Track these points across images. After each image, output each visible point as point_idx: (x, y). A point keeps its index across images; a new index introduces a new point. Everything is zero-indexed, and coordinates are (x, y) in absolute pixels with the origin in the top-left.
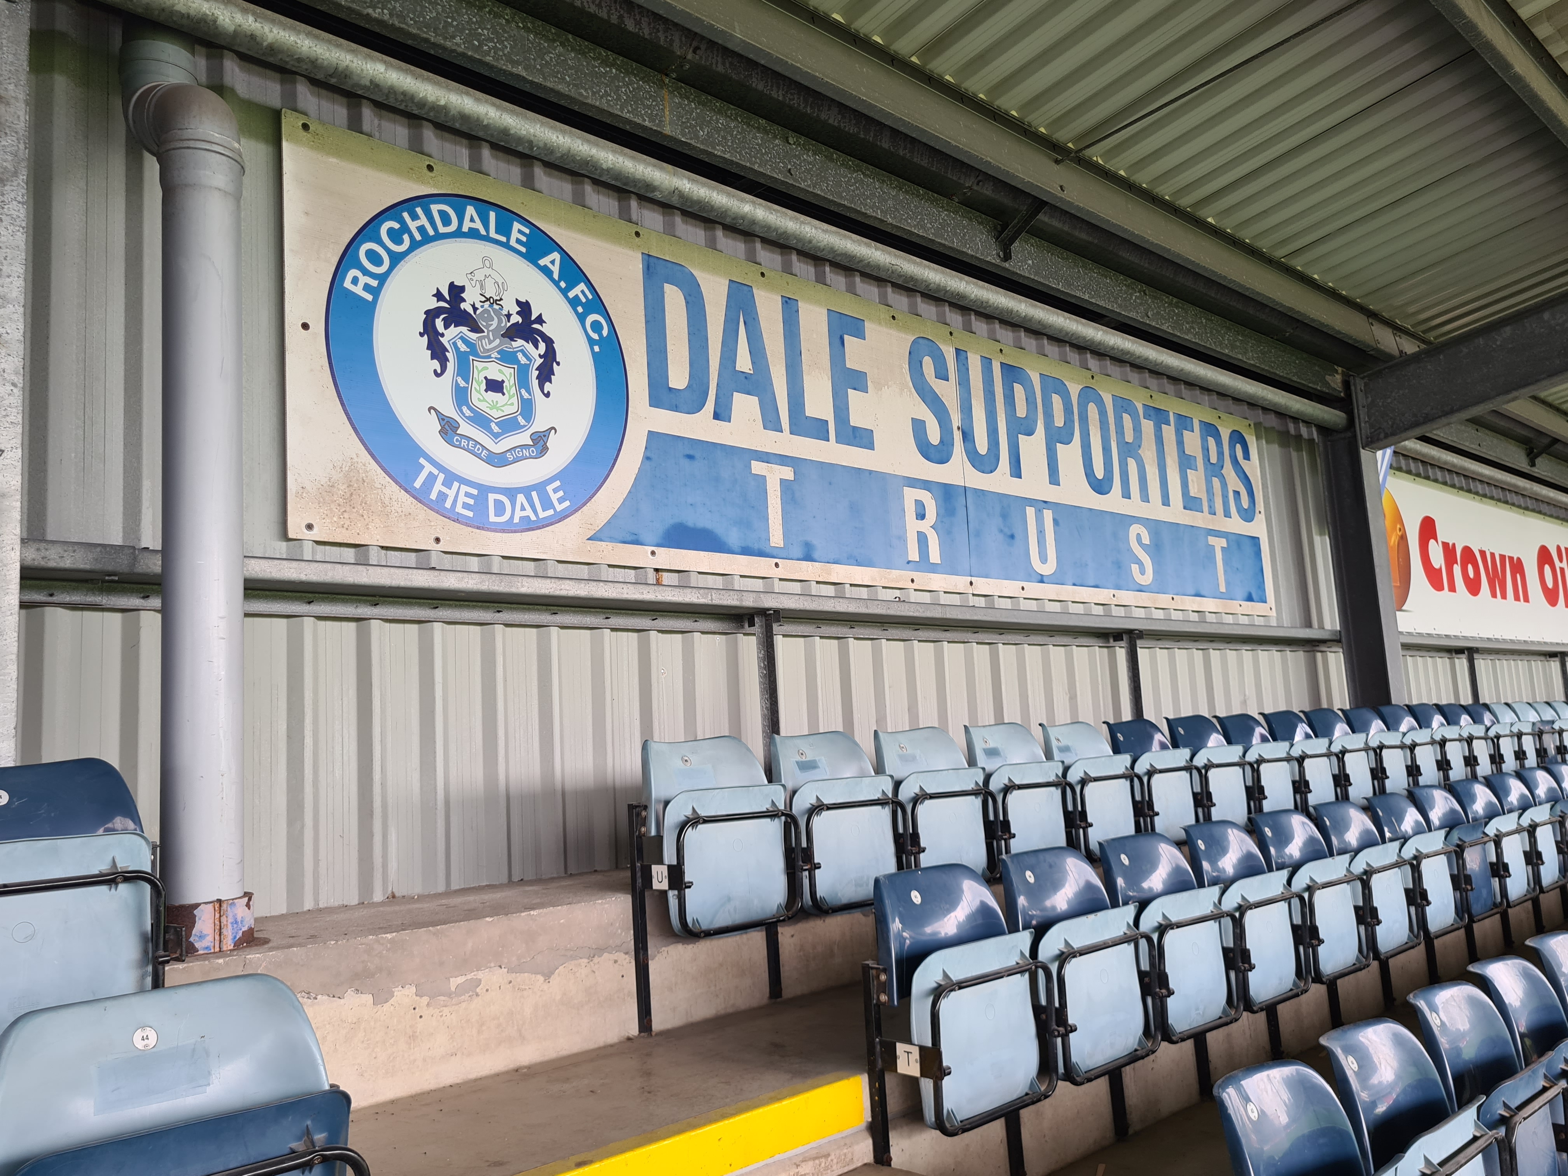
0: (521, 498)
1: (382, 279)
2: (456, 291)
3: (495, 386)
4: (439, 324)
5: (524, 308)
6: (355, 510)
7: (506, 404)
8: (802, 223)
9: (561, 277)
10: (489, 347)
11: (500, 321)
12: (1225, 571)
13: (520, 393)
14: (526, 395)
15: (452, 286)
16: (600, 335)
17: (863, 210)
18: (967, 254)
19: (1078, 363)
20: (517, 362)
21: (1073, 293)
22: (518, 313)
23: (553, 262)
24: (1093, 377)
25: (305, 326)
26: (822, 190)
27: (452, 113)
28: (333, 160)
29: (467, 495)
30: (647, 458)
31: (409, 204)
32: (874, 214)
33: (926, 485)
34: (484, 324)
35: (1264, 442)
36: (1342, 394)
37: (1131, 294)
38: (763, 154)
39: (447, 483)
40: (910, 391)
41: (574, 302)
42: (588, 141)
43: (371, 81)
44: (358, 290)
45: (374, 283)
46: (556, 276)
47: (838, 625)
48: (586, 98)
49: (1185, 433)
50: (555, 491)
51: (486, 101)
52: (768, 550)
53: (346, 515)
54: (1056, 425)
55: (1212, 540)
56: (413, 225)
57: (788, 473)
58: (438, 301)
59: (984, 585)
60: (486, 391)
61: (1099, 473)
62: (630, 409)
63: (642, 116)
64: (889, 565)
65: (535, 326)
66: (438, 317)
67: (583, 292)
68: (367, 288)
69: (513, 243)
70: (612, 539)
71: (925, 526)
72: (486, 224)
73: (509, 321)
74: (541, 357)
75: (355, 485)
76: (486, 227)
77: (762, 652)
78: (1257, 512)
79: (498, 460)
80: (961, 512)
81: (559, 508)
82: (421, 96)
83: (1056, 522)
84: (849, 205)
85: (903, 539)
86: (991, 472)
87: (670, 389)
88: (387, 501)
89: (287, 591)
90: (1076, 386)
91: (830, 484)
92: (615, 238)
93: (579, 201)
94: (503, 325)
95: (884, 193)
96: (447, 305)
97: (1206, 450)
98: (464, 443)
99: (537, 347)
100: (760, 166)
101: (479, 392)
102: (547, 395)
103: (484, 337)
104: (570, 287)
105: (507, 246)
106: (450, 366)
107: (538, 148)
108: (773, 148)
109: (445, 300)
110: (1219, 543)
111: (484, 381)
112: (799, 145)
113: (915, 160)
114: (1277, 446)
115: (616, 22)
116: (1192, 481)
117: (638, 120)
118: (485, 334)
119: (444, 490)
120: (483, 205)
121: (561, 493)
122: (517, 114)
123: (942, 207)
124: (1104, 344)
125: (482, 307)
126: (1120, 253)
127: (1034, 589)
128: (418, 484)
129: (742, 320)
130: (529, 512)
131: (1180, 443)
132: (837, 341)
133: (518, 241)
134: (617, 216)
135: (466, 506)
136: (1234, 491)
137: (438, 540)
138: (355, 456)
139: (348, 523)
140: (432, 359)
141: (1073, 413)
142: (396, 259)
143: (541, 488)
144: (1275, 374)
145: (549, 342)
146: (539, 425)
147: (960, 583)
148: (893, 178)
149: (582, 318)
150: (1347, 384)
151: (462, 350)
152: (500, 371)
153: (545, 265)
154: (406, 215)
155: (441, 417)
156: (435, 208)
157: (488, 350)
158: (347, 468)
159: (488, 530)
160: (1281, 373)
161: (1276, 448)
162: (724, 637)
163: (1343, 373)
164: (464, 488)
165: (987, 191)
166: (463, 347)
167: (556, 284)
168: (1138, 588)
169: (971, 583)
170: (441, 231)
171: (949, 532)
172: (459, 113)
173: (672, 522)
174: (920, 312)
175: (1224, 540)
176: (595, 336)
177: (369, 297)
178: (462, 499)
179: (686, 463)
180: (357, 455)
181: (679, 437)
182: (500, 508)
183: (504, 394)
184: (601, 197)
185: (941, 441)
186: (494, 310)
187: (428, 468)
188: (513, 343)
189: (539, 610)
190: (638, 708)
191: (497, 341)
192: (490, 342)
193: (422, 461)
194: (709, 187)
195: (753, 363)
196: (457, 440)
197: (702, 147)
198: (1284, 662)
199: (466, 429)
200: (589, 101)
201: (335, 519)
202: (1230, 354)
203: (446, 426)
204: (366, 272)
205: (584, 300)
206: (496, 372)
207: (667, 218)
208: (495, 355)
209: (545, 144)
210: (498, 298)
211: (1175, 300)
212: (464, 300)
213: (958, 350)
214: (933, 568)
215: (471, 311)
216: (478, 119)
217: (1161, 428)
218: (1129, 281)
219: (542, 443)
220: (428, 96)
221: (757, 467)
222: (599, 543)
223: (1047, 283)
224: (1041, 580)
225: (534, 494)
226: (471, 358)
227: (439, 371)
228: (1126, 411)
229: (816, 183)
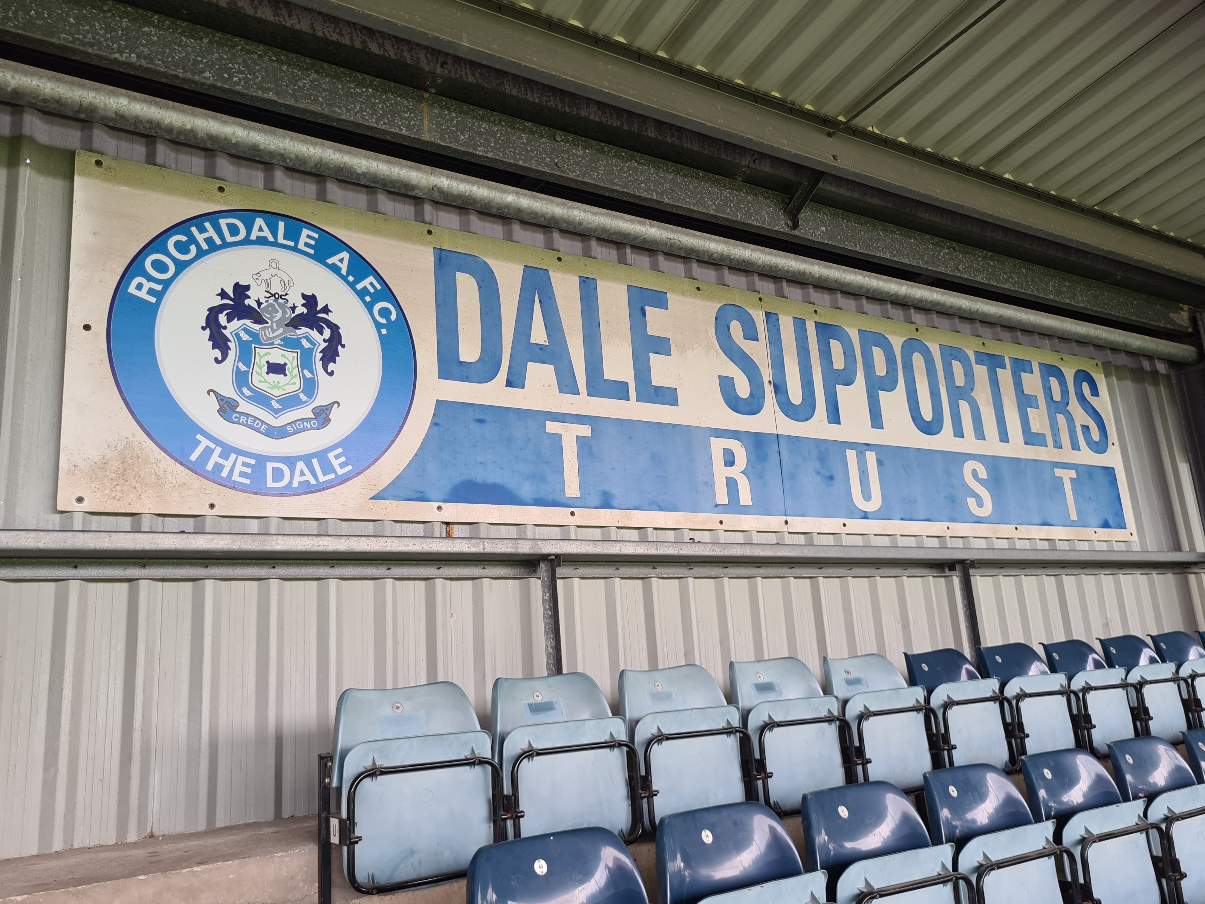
0: (300, 465)
1: (167, 284)
2: (241, 290)
3: (276, 369)
4: (222, 318)
5: (310, 301)
6: (127, 483)
7: (288, 384)
8: (570, 207)
9: (348, 274)
10: (272, 335)
11: (284, 313)
12: (1076, 501)
13: (303, 373)
14: (308, 375)
15: (237, 286)
16: (388, 319)
17: (637, 193)
18: (753, 226)
19: (902, 319)
20: (301, 347)
21: (872, 253)
22: (303, 305)
23: (341, 260)
24: (917, 330)
25: (87, 327)
26: (592, 178)
27: (199, 135)
28: (124, 188)
29: (244, 464)
30: (435, 424)
31: (198, 220)
32: (650, 196)
33: (735, 435)
34: (269, 316)
35: (1114, 379)
36: (1190, 330)
37: (939, 252)
38: (528, 152)
39: (225, 455)
40: (717, 352)
41: (362, 294)
42: (340, 151)
43: (116, 113)
44: (143, 294)
45: (159, 288)
46: (344, 272)
47: (639, 566)
48: (340, 114)
49: (1023, 375)
50: (337, 457)
51: (234, 123)
52: (562, 500)
53: (118, 488)
54: (877, 374)
55: (1058, 472)
56: (200, 238)
57: (585, 431)
58: (222, 299)
59: (799, 524)
60: (267, 373)
61: (927, 414)
62: (417, 381)
63: (399, 127)
64: (695, 509)
65: (320, 315)
66: (222, 313)
67: (371, 284)
68: (151, 292)
69: (301, 246)
70: (396, 498)
71: (735, 472)
72: (275, 234)
73: (294, 312)
74: (325, 341)
75: (130, 461)
76: (275, 235)
77: (548, 594)
78: (1110, 443)
79: (279, 433)
80: (774, 458)
81: (340, 472)
82: (166, 122)
83: (880, 462)
84: (621, 190)
85: (710, 484)
86: (807, 420)
87: (461, 363)
88: (161, 474)
89: (53, 558)
90: (899, 338)
91: (630, 438)
92: (407, 237)
93: (373, 208)
94: (287, 316)
95: (660, 177)
96: (231, 302)
97: (1048, 391)
98: (243, 419)
99: (322, 333)
100: (524, 161)
101: (260, 375)
102: (331, 374)
103: (267, 328)
104: (358, 280)
105: (295, 249)
106: (232, 354)
107: (291, 159)
108: (539, 146)
109: (229, 298)
110: (1067, 476)
111: (266, 365)
112: (568, 141)
113: (685, 145)
114: (1130, 382)
115: (360, 47)
116: (1034, 418)
117: (396, 130)
118: (269, 324)
119: (221, 461)
120: (271, 217)
121: (343, 459)
122: (266, 132)
123: (725, 186)
124: (909, 297)
125: (266, 302)
126: (919, 214)
127: (856, 525)
128: (194, 457)
129: (537, 299)
130: (309, 477)
131: (1018, 384)
132: (638, 312)
133: (306, 244)
134: (413, 219)
135: (242, 474)
136: (1083, 426)
137: (212, 506)
138: (130, 436)
139: (119, 495)
140: (213, 349)
141: (896, 363)
142: (181, 266)
143: (322, 455)
144: (1110, 314)
145: (335, 328)
146: (321, 399)
147: (774, 522)
148: (670, 164)
149: (369, 307)
150: (1193, 320)
151: (244, 339)
152: (282, 355)
153: (334, 263)
154: (194, 229)
155: (220, 398)
156: (223, 222)
157: (271, 338)
158: (122, 447)
159: (265, 494)
160: (1116, 313)
161: (1129, 385)
162: (517, 581)
163: (1190, 311)
164: (241, 459)
165: (766, 168)
166: (245, 337)
167: (344, 278)
168: (976, 520)
169: (786, 522)
170: (228, 241)
171: (761, 477)
172: (207, 134)
173: (460, 479)
174: (727, 282)
175: (1074, 471)
176: (383, 321)
177: (153, 300)
178: (239, 468)
179: (477, 427)
180: (133, 435)
181: (469, 404)
182: (278, 475)
183: (285, 375)
184: (396, 204)
185: (751, 395)
186: (280, 305)
187: (205, 443)
188: (297, 331)
189: (317, 564)
190: (425, 650)
191: (281, 330)
192: (274, 331)
193: (199, 437)
194: (468, 182)
195: (549, 336)
196: (236, 417)
197: (463, 149)
198: (1152, 585)
199: (244, 407)
200: (343, 117)
201: (107, 492)
202: (1056, 299)
203: (225, 406)
204: (150, 279)
205: (372, 290)
206: (277, 356)
207: (463, 217)
208: (278, 342)
209: (297, 156)
210: (284, 294)
211: (989, 254)
212: (249, 297)
213: (768, 314)
214: (745, 510)
215: (255, 306)
216: (226, 139)
217: (996, 372)
218: (936, 239)
219: (324, 415)
220: (174, 121)
221: (552, 427)
222: (383, 501)
223: (843, 246)
224: (865, 516)
225: (315, 461)
226: (253, 345)
227: (220, 359)
228: (955, 358)
229: (586, 173)
